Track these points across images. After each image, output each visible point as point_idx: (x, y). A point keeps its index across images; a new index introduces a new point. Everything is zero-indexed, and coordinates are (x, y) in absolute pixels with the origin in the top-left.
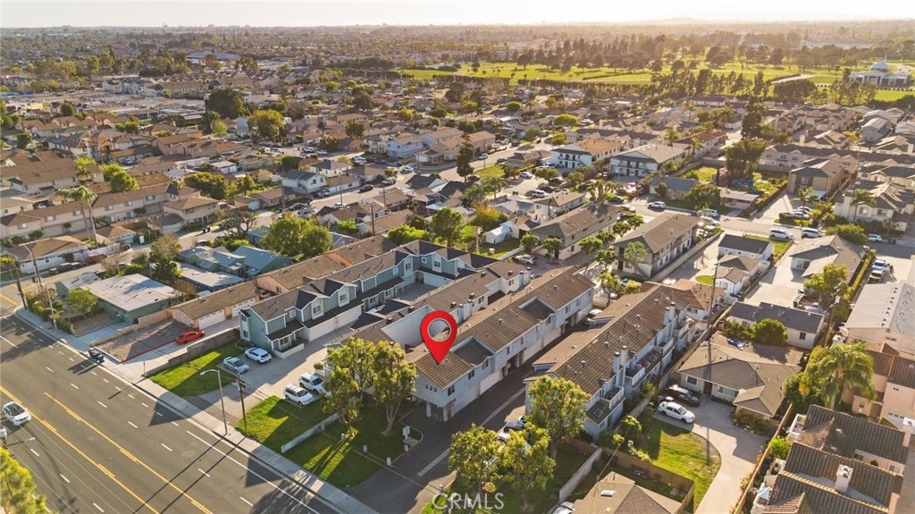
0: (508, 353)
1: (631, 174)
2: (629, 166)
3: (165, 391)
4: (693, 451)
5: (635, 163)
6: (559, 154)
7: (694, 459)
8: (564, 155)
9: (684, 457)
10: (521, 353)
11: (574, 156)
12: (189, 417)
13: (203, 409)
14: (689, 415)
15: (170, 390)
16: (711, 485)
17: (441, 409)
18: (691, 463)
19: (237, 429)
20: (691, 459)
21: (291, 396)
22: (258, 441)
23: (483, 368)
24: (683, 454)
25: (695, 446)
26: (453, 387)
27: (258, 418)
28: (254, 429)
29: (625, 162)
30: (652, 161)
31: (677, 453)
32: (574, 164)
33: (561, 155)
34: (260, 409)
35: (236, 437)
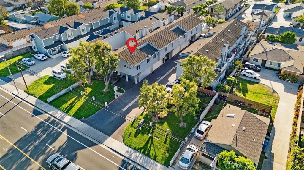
0: (166, 51)
4: (264, 92)
7: (265, 96)
9: (260, 95)
10: (172, 51)
13: (8, 83)
14: (258, 75)
16: (278, 108)
17: (134, 77)
18: (264, 98)
19: (25, 91)
20: (263, 96)
21: (55, 75)
22: (35, 97)
23: (154, 58)
24: (259, 94)
25: (264, 89)
26: (139, 66)
27: (37, 86)
28: (34, 91)
31: (256, 93)
34: (39, 81)
35: (24, 95)
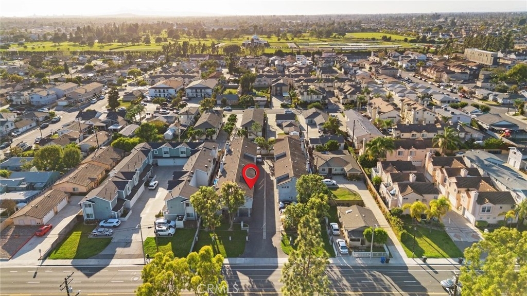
1: (198, 96)
2: (196, 92)
3: (71, 260)
5: (200, 90)
6: (154, 90)
8: (158, 90)
9: (346, 195)
11: (164, 90)
12: (108, 265)
13: (112, 259)
14: (334, 182)
15: (74, 258)
25: (345, 191)
29: (194, 90)
30: (208, 88)
32: (164, 94)
33: (156, 90)
34: (149, 245)
